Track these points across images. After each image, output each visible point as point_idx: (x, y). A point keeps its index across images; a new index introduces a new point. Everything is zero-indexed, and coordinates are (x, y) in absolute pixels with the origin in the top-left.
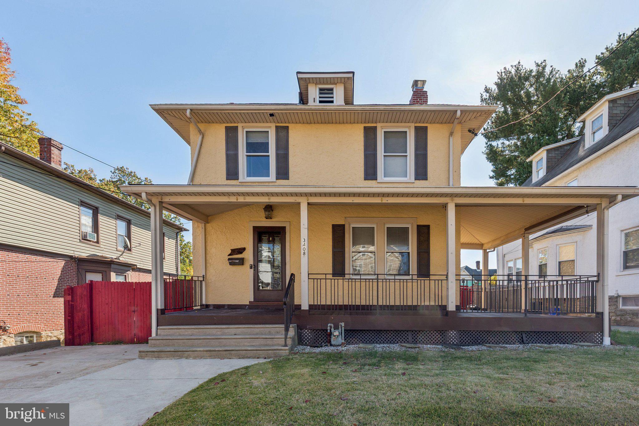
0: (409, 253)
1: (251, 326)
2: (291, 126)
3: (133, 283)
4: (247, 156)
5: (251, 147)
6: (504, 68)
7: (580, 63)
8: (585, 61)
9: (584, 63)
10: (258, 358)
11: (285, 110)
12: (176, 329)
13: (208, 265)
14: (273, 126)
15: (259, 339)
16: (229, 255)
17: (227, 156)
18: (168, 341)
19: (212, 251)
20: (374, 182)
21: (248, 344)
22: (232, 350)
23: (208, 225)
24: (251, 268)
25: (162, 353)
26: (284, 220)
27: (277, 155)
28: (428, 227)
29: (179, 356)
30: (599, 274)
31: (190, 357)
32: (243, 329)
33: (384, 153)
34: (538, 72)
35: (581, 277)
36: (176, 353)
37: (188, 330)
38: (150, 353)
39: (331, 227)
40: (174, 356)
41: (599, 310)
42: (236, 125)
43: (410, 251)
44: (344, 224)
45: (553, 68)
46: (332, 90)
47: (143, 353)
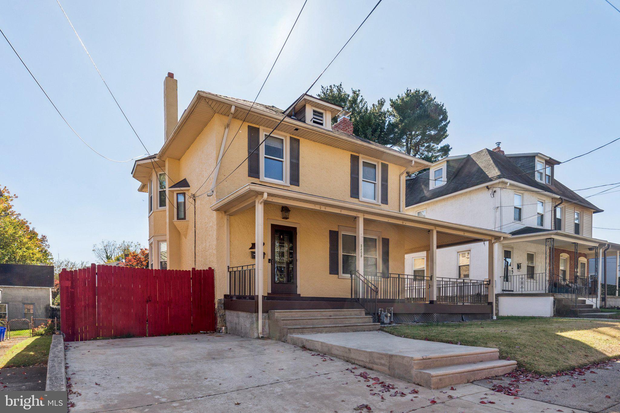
0: (376, 259)
2: (302, 140)
3: (201, 270)
4: (265, 157)
5: (269, 150)
6: (330, 86)
7: (382, 102)
8: (385, 101)
9: (384, 103)
10: (364, 331)
11: (306, 128)
12: (289, 312)
14: (288, 136)
15: (354, 319)
16: (251, 249)
17: (249, 153)
18: (296, 321)
20: (357, 200)
21: (348, 322)
22: (349, 326)
24: (269, 262)
25: (305, 329)
26: (295, 222)
27: (291, 163)
28: (388, 240)
29: (316, 331)
30: (490, 280)
31: (323, 332)
32: (335, 312)
33: (364, 178)
34: (353, 98)
35: (478, 281)
36: (314, 329)
37: (298, 313)
38: (296, 330)
39: (329, 231)
40: (313, 332)
41: (489, 301)
42: (257, 126)
43: (377, 257)
44: (337, 231)
45: (362, 98)
46: (322, 114)
47: (291, 330)
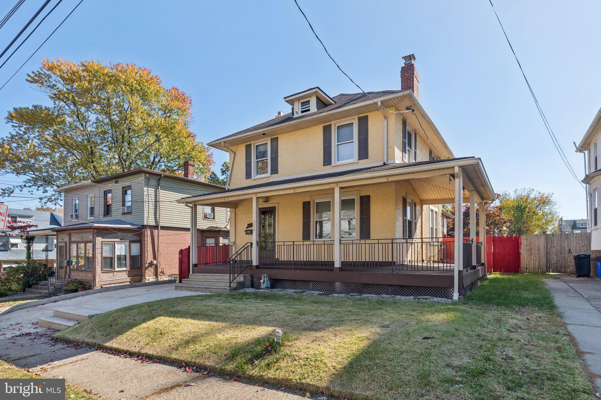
1: (224, 275)
2: (280, 136)
4: (257, 161)
13: (237, 235)
14: (269, 139)
16: (247, 228)
17: (246, 163)
19: (238, 225)
20: (330, 165)
23: (237, 209)
26: (275, 203)
27: (272, 158)
28: (369, 197)
33: (338, 143)
39: (302, 203)
42: (251, 143)
43: (356, 217)
44: (310, 200)
46: (309, 101)
